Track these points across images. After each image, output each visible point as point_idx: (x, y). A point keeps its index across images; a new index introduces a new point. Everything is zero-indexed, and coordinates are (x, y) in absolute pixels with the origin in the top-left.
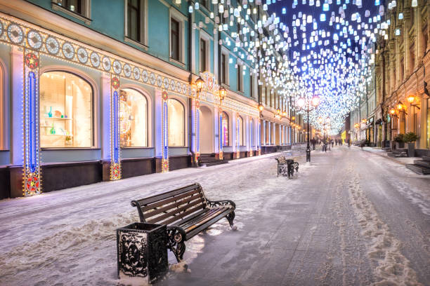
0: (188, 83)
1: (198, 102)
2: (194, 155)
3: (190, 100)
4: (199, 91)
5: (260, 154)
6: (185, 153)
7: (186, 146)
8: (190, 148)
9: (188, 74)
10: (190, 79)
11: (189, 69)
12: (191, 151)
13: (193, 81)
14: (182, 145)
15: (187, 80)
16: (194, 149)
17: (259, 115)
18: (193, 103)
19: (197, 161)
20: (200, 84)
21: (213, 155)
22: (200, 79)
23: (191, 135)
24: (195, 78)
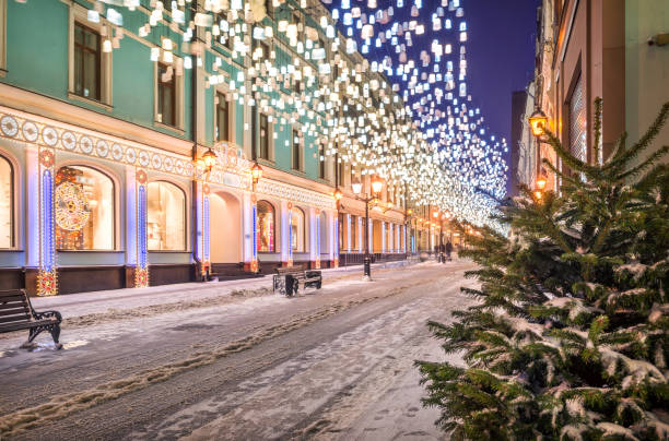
0: (190, 159)
1: (206, 186)
2: (199, 264)
3: (194, 184)
4: (208, 170)
5: (336, 266)
6: (186, 260)
7: (189, 250)
8: (194, 253)
9: (190, 146)
10: (194, 153)
11: (193, 138)
12: (196, 259)
13: (199, 155)
14: (182, 248)
15: (190, 153)
16: (200, 256)
17: (335, 206)
18: (199, 188)
19: (204, 273)
20: (209, 160)
21: (241, 265)
22: (211, 152)
23: (195, 234)
24: (201, 151)
